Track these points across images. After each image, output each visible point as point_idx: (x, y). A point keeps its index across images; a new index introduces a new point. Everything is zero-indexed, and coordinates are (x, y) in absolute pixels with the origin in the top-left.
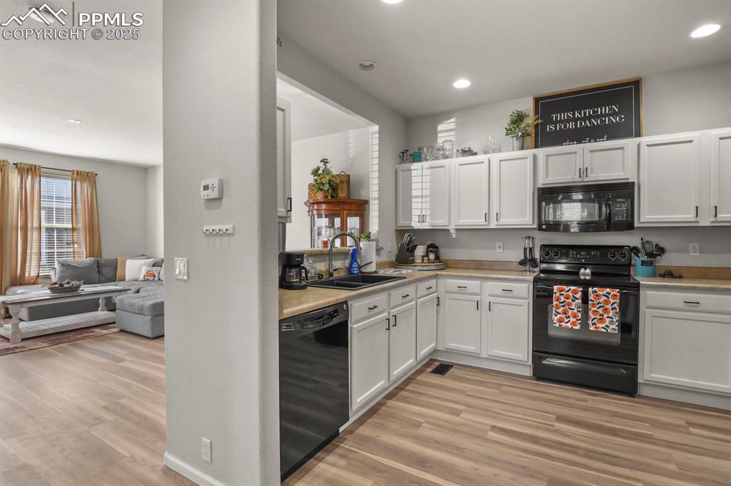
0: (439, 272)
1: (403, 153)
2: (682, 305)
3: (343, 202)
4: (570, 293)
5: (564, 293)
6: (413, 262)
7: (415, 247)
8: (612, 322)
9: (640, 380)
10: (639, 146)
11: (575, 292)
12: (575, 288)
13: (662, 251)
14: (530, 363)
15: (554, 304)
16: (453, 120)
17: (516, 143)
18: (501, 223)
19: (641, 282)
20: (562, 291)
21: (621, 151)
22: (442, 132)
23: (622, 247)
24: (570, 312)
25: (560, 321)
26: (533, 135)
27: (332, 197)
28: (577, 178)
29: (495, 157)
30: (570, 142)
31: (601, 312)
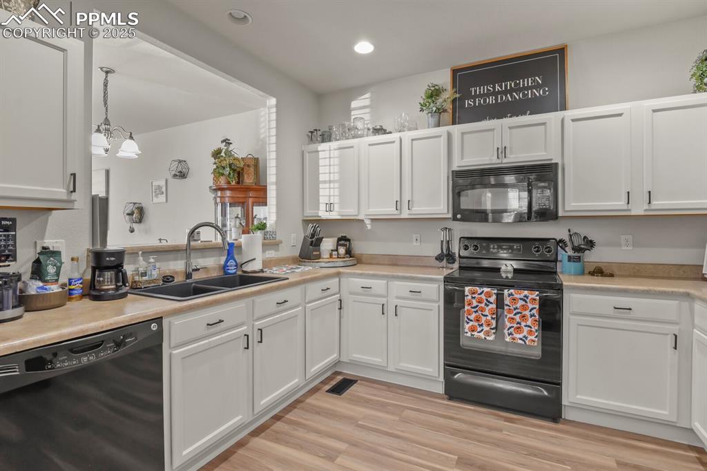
0: (341, 270)
1: (312, 132)
2: (611, 312)
3: (248, 189)
4: (483, 296)
5: (476, 295)
6: (319, 257)
7: (320, 240)
8: (530, 332)
9: (565, 402)
10: (563, 121)
11: (489, 295)
12: (489, 289)
13: (591, 244)
14: (442, 379)
15: (466, 309)
16: (367, 95)
17: (432, 121)
18: (413, 213)
19: (564, 283)
20: (474, 293)
21: (543, 126)
22: (355, 109)
23: (547, 240)
24: (484, 319)
25: (473, 329)
26: (451, 111)
27: (238, 183)
28: (495, 160)
29: (408, 135)
30: (489, 119)
31: (518, 320)
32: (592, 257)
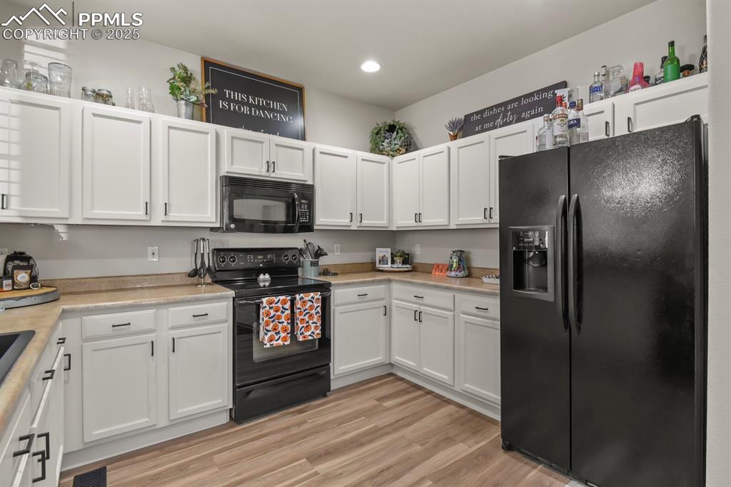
2: (356, 299)
4: (279, 305)
5: (273, 305)
8: (316, 328)
9: (332, 377)
11: (284, 302)
12: (284, 297)
15: (261, 321)
18: (171, 219)
19: (332, 282)
20: (271, 303)
21: (301, 152)
24: (280, 326)
25: (271, 339)
26: (205, 106)
28: (264, 172)
29: (160, 120)
30: (245, 128)
31: (307, 319)
32: (323, 261)
